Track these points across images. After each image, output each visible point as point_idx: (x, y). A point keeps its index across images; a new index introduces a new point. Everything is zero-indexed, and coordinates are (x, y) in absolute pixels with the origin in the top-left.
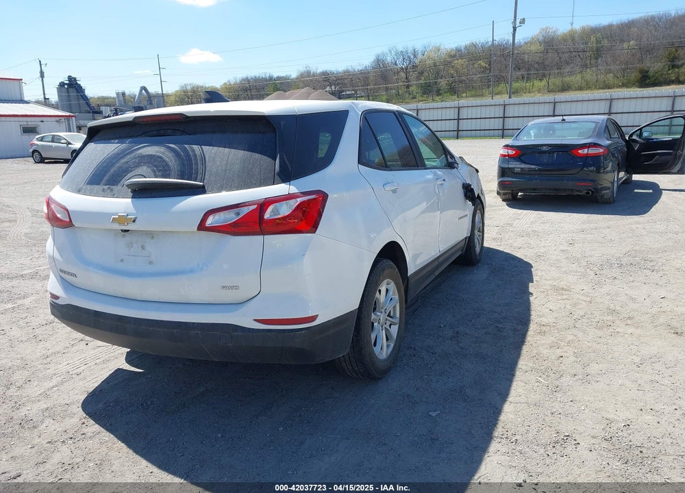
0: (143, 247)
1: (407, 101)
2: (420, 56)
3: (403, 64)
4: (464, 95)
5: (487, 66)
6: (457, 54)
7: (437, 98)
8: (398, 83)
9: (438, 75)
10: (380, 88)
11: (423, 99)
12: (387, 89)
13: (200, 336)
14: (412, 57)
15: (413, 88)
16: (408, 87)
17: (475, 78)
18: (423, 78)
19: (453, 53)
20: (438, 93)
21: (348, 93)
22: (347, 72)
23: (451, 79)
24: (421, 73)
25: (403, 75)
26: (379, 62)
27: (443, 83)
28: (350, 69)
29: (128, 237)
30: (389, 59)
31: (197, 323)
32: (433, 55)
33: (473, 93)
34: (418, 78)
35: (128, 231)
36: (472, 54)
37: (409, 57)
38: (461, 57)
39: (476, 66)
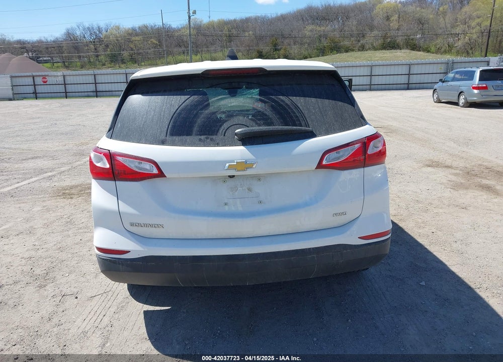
0: (250, 190)
1: (98, 67)
2: (104, 32)
3: (91, 38)
4: (143, 64)
5: (157, 43)
6: (133, 33)
7: (122, 66)
8: (88, 52)
9: (121, 48)
10: (72, 56)
11: (112, 66)
12: (80, 57)
13: (316, 258)
14: (98, 32)
15: (102, 58)
16: (97, 56)
17: (149, 51)
18: (109, 50)
19: (130, 31)
20: (123, 62)
21: (45, 59)
22: (40, 42)
23: (131, 52)
24: (107, 46)
25: (92, 46)
26: (69, 35)
27: (125, 54)
28: (43, 39)
29: (231, 182)
30: (78, 33)
31: (313, 248)
32: (114, 32)
33: (150, 62)
34: (105, 50)
35: (233, 176)
36: (145, 33)
37: (95, 33)
38: (137, 35)
39: (149, 42)
